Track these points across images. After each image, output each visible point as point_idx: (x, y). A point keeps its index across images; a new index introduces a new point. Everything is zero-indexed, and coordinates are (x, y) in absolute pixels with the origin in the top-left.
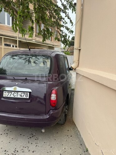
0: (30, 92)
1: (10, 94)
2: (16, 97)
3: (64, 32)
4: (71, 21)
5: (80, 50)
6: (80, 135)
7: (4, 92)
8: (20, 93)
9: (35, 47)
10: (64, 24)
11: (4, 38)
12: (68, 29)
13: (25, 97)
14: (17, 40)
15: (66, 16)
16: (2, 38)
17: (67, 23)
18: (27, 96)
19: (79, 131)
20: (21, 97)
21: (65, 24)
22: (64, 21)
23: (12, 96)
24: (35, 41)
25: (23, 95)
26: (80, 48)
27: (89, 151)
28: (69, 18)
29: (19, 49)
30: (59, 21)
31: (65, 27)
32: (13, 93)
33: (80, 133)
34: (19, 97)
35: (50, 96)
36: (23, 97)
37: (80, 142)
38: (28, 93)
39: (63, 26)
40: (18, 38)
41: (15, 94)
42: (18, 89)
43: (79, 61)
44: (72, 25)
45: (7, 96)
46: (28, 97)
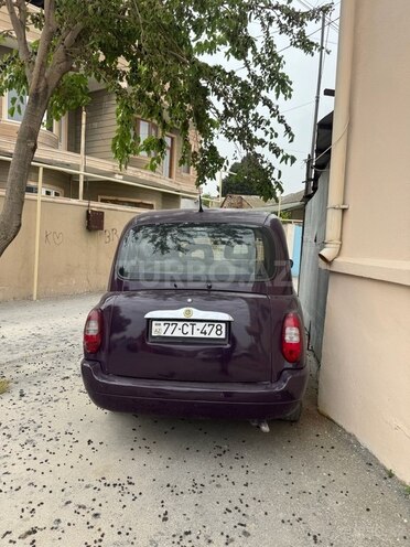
0: (228, 323)
1: (171, 328)
2: (189, 335)
3: (264, 160)
4: (288, 129)
5: (344, 210)
6: (358, 444)
7: (154, 323)
8: (200, 325)
9: (120, 199)
10: (267, 139)
11: (44, 169)
12: (276, 151)
13: (213, 335)
14: (78, 176)
15: (273, 116)
16: (38, 167)
17: (276, 135)
18: (219, 332)
19: (350, 434)
20: (203, 336)
21: (272, 137)
22: (268, 128)
23: (178, 333)
24: (121, 177)
25: (208, 329)
26: (344, 207)
27: (396, 474)
28: (281, 121)
29: (85, 203)
30: (252, 129)
31: (268, 146)
32: (180, 324)
33: (355, 439)
34: (197, 334)
35: (282, 333)
36: (211, 336)
37: (364, 458)
38: (223, 325)
39: (262, 142)
40: (82, 169)
41: (188, 329)
42: (197, 314)
43: (341, 240)
44: (291, 141)
45: (162, 334)
46: (223, 336)
